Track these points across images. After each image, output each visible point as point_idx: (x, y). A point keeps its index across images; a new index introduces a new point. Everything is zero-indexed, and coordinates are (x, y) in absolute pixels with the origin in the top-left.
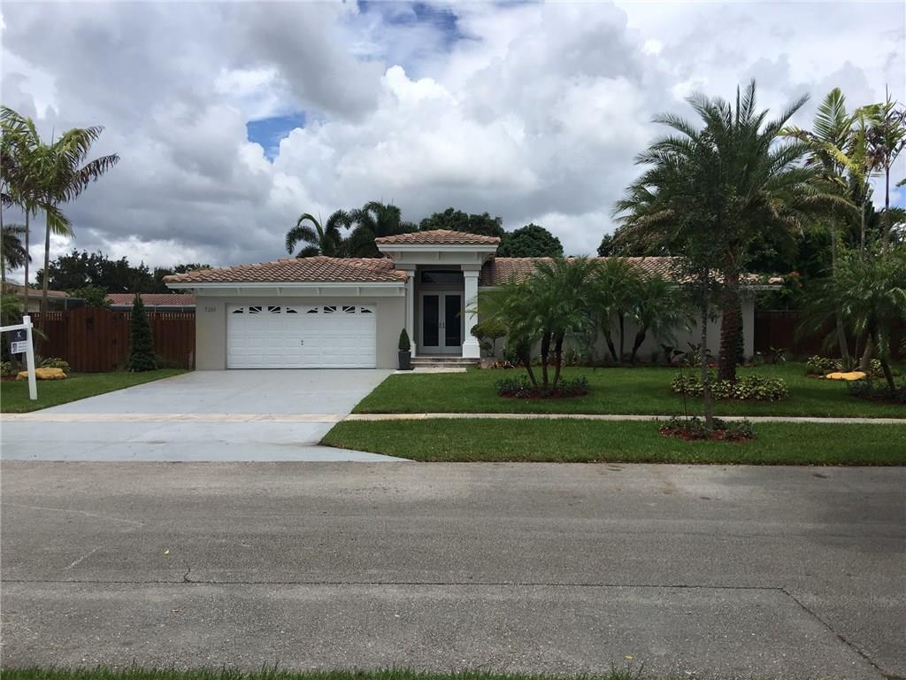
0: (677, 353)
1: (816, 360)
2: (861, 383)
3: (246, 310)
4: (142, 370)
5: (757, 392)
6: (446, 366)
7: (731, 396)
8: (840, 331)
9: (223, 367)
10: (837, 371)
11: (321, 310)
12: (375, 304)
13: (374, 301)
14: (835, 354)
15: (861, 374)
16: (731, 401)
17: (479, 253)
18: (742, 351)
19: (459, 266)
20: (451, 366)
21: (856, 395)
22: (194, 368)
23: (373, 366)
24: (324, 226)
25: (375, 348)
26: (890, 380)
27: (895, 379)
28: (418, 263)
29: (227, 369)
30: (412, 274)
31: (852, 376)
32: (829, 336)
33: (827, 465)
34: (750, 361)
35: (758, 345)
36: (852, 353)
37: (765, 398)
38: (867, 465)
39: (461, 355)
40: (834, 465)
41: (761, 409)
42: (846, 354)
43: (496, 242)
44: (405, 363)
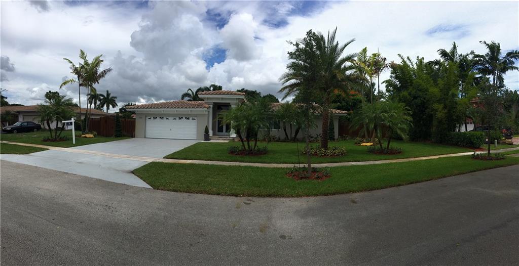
0: (312, 137)
1: (358, 139)
2: (372, 147)
3: (152, 118)
4: (117, 137)
5: (335, 153)
6: (223, 140)
7: (325, 155)
8: (365, 129)
9: (144, 136)
10: (364, 142)
11: (178, 118)
12: (196, 117)
13: (196, 115)
14: (364, 137)
15: (372, 144)
16: (325, 157)
17: (237, 98)
18: (334, 136)
19: (229, 103)
20: (225, 140)
21: (370, 152)
22: (135, 137)
23: (196, 139)
24: (194, 93)
25: (196, 133)
26: (381, 146)
27: (382, 145)
28: (214, 102)
29: (145, 137)
30: (211, 106)
31: (368, 144)
32: (361, 131)
33: (358, 192)
34: (337, 140)
35: (339, 135)
36: (369, 136)
37: (338, 155)
38: (375, 190)
39: (229, 136)
40: (361, 191)
41: (336, 160)
42: (367, 137)
43: (243, 95)
44: (207, 137)
